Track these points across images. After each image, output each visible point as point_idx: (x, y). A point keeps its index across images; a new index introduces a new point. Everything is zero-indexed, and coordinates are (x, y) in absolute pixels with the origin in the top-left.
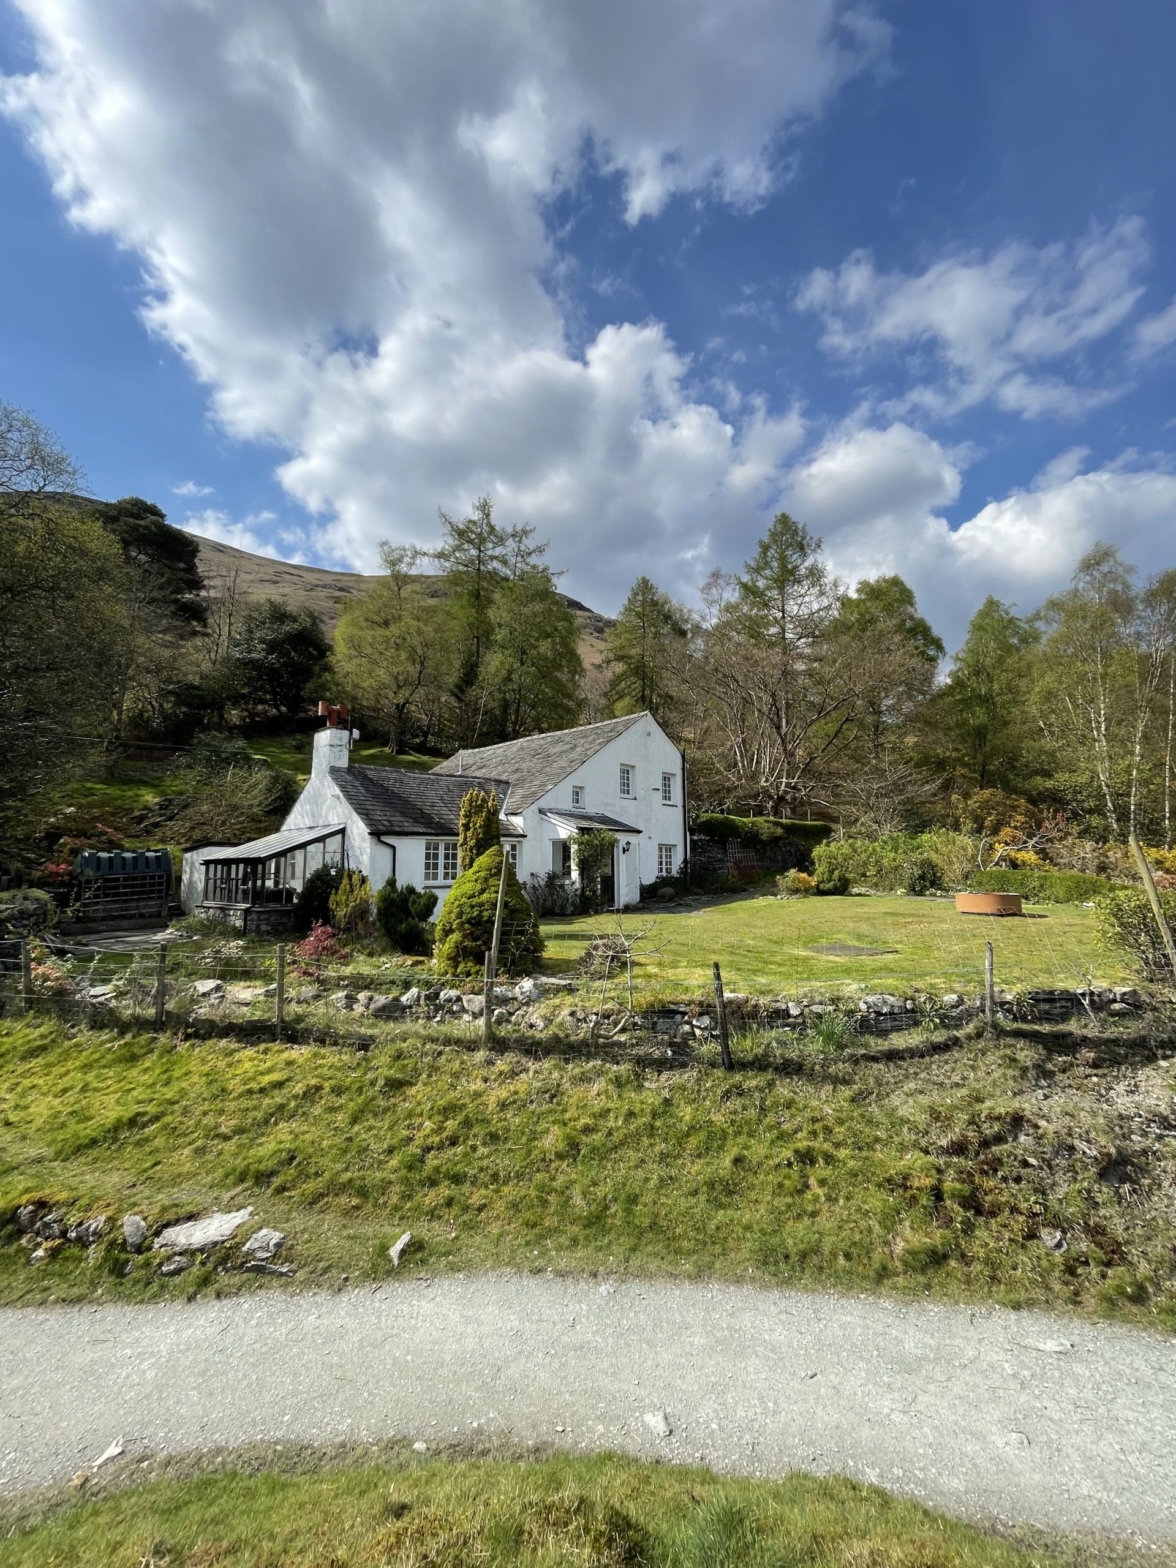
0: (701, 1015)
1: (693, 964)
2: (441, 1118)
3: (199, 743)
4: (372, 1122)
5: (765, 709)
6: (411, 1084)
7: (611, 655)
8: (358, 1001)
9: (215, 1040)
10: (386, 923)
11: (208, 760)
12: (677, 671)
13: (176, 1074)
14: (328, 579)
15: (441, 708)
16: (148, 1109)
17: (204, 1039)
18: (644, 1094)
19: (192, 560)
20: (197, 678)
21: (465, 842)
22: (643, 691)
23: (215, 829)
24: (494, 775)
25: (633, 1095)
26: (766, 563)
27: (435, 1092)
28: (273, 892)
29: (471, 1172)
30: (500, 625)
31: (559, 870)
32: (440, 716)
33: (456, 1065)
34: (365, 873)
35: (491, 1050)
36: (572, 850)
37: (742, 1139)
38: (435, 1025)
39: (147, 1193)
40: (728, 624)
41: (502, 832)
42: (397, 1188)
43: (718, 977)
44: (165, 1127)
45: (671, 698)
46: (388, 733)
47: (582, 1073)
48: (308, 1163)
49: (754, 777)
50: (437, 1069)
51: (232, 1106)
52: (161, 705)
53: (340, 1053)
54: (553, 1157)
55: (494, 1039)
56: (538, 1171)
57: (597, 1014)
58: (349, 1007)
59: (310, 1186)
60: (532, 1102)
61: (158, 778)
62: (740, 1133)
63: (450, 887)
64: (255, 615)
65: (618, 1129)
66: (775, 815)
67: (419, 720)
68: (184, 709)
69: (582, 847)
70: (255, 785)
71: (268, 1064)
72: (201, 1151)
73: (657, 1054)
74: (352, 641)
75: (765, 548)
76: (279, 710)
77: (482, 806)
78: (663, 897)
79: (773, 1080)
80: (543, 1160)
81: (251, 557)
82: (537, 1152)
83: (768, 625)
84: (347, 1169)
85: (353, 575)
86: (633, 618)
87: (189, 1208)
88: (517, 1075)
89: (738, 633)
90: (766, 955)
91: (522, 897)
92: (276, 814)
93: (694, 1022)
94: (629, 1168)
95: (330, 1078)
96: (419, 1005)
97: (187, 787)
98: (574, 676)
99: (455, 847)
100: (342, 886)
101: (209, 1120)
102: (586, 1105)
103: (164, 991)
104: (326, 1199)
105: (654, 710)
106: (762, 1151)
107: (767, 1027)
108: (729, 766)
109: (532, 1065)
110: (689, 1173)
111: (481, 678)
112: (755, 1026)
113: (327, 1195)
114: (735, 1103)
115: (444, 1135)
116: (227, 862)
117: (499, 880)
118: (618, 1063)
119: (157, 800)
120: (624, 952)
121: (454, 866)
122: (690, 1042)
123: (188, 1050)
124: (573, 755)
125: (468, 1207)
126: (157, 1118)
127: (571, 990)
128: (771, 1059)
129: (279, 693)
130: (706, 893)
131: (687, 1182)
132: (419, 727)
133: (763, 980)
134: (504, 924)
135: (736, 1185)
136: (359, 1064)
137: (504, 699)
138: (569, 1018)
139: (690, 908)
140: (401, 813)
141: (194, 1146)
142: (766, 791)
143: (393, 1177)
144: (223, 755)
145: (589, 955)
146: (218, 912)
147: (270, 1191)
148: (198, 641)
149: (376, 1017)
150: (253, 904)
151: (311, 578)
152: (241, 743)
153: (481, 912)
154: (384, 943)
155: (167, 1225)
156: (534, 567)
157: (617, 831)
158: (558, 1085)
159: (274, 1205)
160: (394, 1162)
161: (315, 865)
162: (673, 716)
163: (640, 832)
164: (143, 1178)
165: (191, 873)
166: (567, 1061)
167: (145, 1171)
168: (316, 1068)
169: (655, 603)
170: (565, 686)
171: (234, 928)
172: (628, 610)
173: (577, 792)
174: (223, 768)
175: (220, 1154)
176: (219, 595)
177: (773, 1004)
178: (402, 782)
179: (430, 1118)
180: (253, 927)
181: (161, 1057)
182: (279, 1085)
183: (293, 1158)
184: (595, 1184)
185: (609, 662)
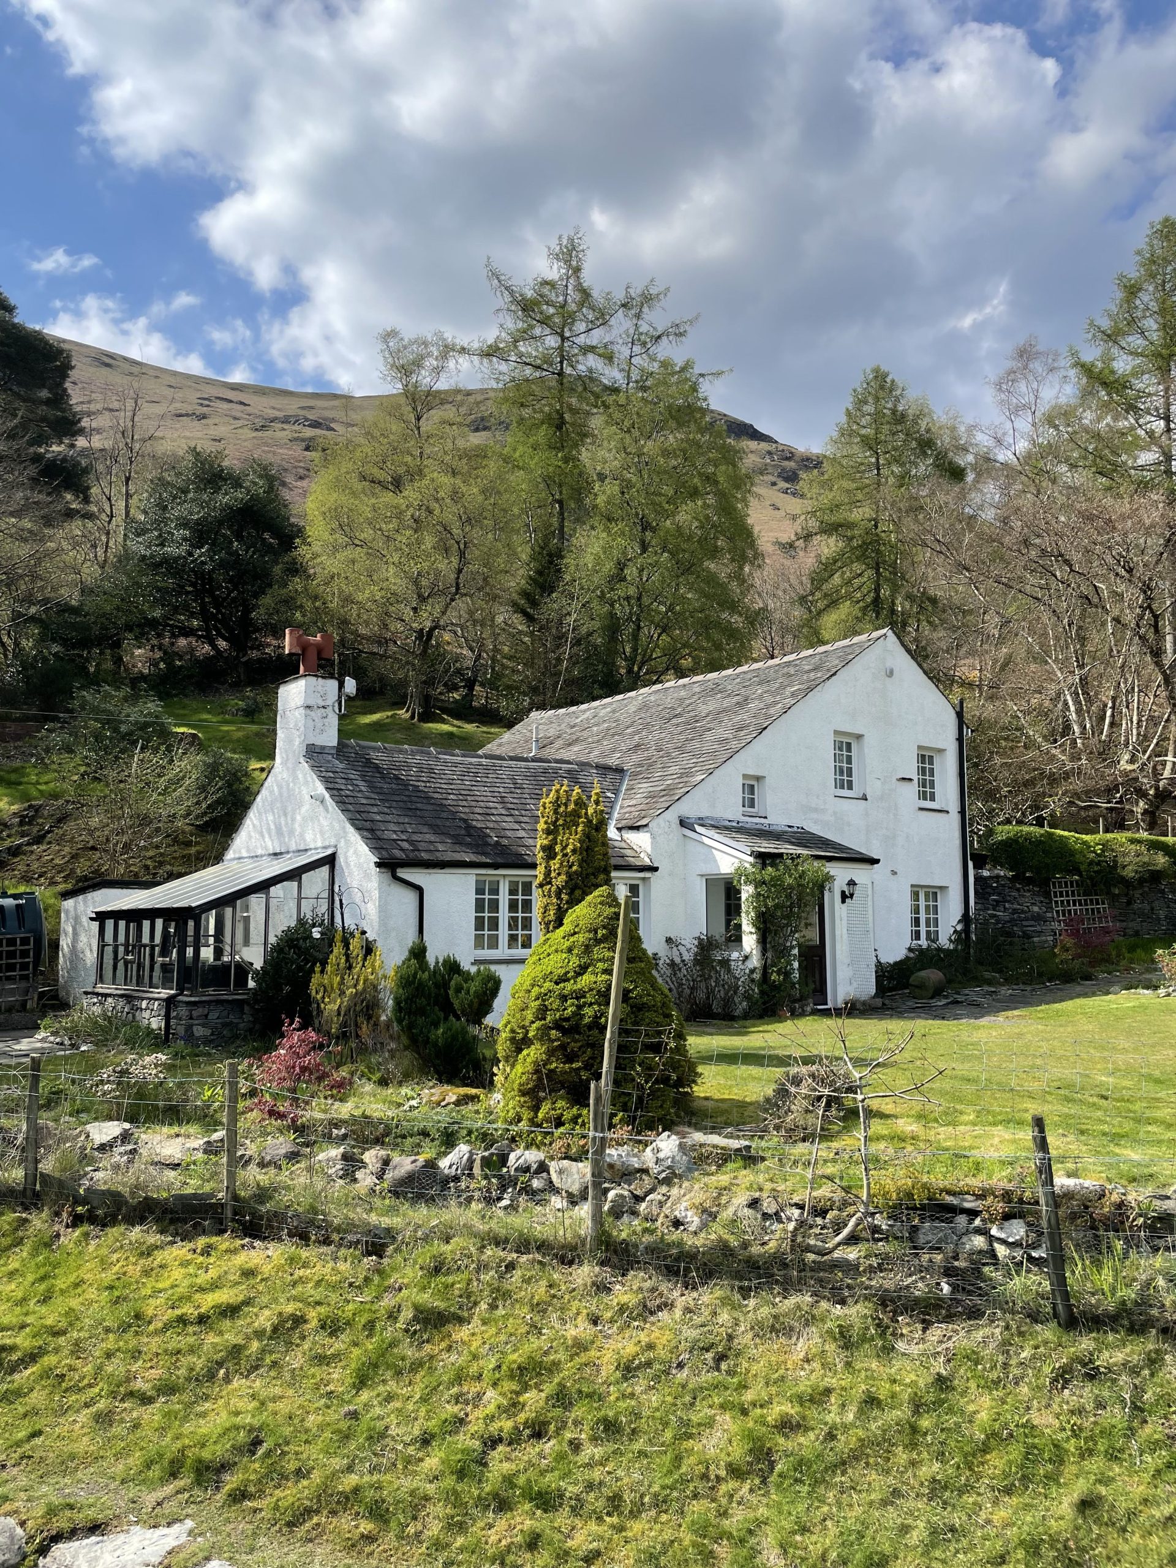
0: (1007, 1217)
1: (988, 1118)
2: (515, 1386)
3: (83, 707)
4: (392, 1386)
5: (1129, 618)
6: (461, 1320)
7: (814, 525)
8: (364, 1165)
9: (122, 1228)
10: (410, 1026)
11: (98, 737)
12: (944, 548)
13: (60, 1284)
14: (292, 407)
15: (495, 636)
16: (18, 1341)
17: (104, 1225)
18: (897, 1364)
19: (60, 385)
20: (76, 595)
21: (547, 881)
22: (877, 590)
23: (113, 858)
24: (594, 757)
25: (874, 1365)
26: (1132, 321)
27: (503, 1338)
28: (213, 968)
29: (572, 1490)
30: (602, 477)
31: (719, 931)
32: (496, 650)
33: (540, 1290)
34: (370, 936)
35: (602, 1263)
36: (744, 896)
37: (1095, 1464)
38: (501, 1213)
39: (23, 1481)
40: (1050, 451)
41: (613, 861)
42: (438, 1510)
43: (1042, 1144)
44: (46, 1374)
45: (934, 601)
46: (404, 683)
47: (776, 1317)
48: (283, 1453)
49: (1105, 753)
50: (506, 1295)
51: (154, 1344)
52: (17, 644)
53: (335, 1259)
54: (723, 1473)
55: (608, 1245)
56: (695, 1496)
57: (801, 1207)
58: (349, 1175)
59: (290, 1494)
60: (680, 1366)
61: (15, 770)
62: (1091, 1452)
63: (522, 961)
64: (169, 477)
65: (846, 1427)
66: (1152, 827)
67: (457, 658)
68: (56, 648)
69: (763, 890)
70: (178, 781)
71: (213, 1273)
72: (104, 1419)
73: (920, 1289)
74: (337, 518)
75: (1132, 291)
76: (214, 647)
77: (576, 814)
78: (921, 986)
79: (1157, 1351)
80: (705, 1477)
81: (159, 373)
82: (692, 1460)
83: (1137, 445)
84: (350, 1469)
85: (336, 396)
86: (856, 449)
87: (91, 1513)
88: (652, 1313)
89: (1073, 466)
90: (1137, 1106)
91: (653, 984)
92: (215, 830)
93: (994, 1231)
94: (871, 1504)
95: (319, 1303)
96: (471, 1176)
97: (65, 786)
98: (741, 568)
99: (527, 888)
100: (332, 958)
101: (115, 1367)
102: (783, 1378)
103: (36, 1139)
104: (315, 1520)
105: (898, 626)
106: (1139, 1490)
107: (1146, 1246)
108: (1053, 732)
109: (681, 1298)
110: (988, 1522)
111: (567, 578)
112: (1119, 1245)
113: (317, 1512)
114: (1082, 1394)
115: (522, 1417)
116: (134, 916)
117: (613, 949)
118: (843, 1302)
119: (15, 808)
120: (851, 1090)
121: (527, 924)
122: (986, 1269)
123: (78, 1243)
124: (744, 717)
125: (567, 1553)
126: (32, 1357)
127: (749, 1159)
128: (1155, 1312)
129: (214, 617)
130: (1008, 981)
131: (985, 1538)
132: (459, 672)
133: (1134, 1154)
134: (623, 1032)
135: (1083, 1550)
136: (367, 1280)
137: (612, 615)
138: (748, 1212)
139: (977, 1010)
140: (431, 826)
141: (94, 1409)
142: (1131, 781)
143: (431, 1489)
144: (123, 728)
145: (782, 1093)
146: (122, 1002)
147: (220, 1497)
148: (76, 527)
149: (396, 1194)
150: (181, 989)
151: (262, 406)
152: (152, 706)
153: (580, 1007)
154: (406, 1062)
155: (57, 1538)
156: (665, 364)
157: (830, 859)
158: (730, 1337)
159: (228, 1521)
160: (432, 1462)
161: (284, 921)
162: (940, 638)
163: (874, 861)
164: (16, 1456)
165: (75, 934)
166: (745, 1292)
167: (18, 1444)
168: (294, 1284)
169: (899, 418)
170: (723, 586)
171: (149, 1031)
172: (847, 434)
173: (751, 788)
174: (122, 751)
175: (136, 1426)
176: (108, 444)
177: (1157, 1203)
178: (431, 771)
179: (495, 1385)
180: (181, 1030)
181: (34, 1253)
182: (231, 1311)
183: (257, 1443)
184: (804, 1530)
185: (808, 537)
